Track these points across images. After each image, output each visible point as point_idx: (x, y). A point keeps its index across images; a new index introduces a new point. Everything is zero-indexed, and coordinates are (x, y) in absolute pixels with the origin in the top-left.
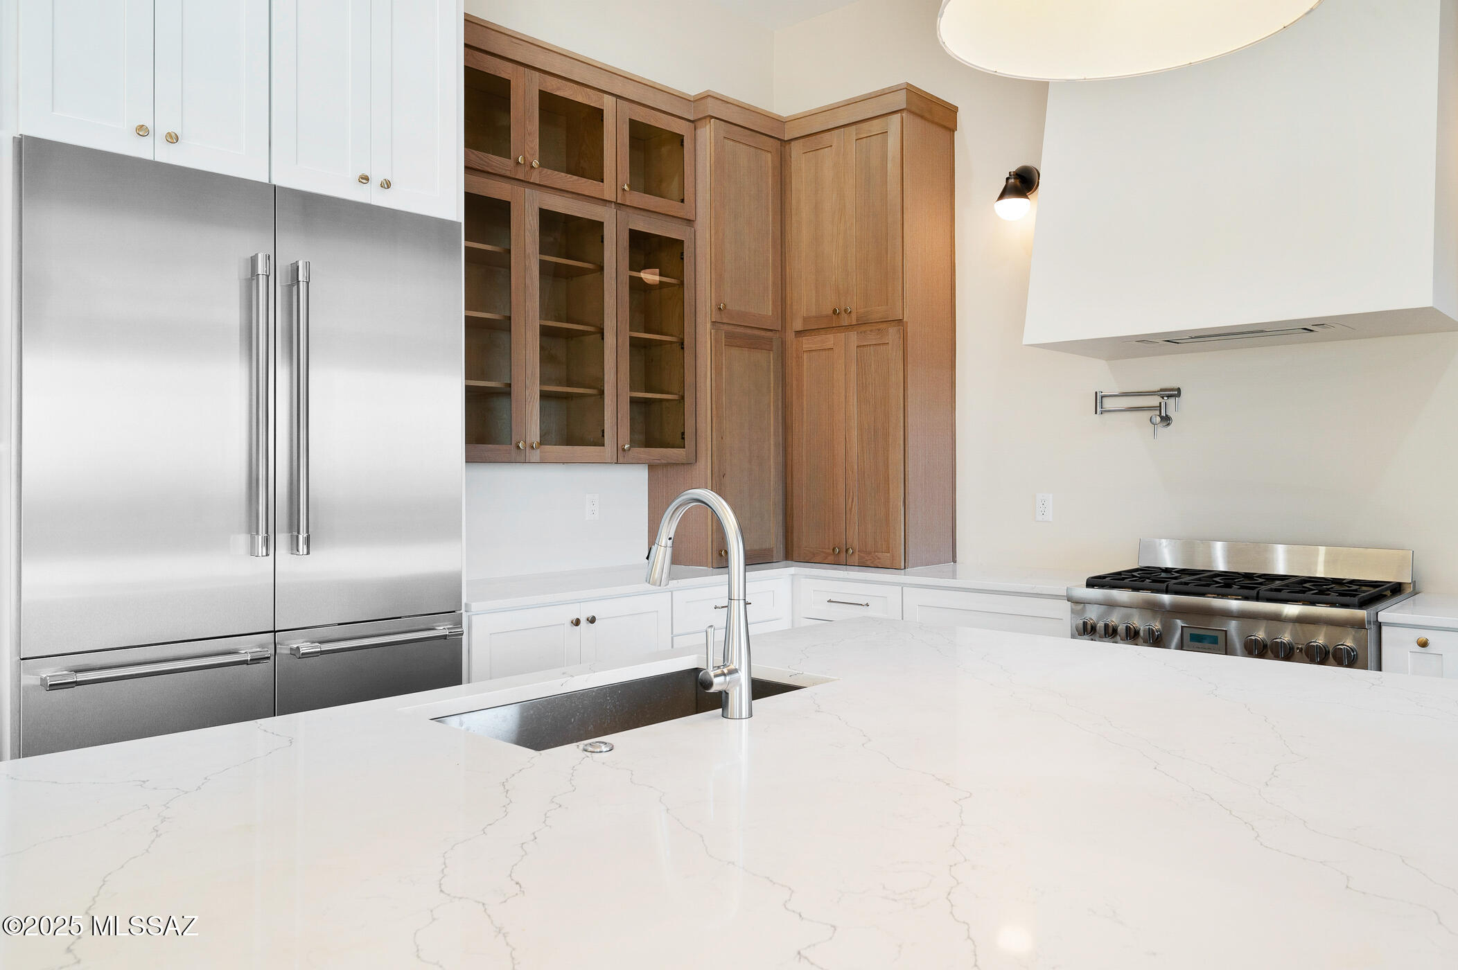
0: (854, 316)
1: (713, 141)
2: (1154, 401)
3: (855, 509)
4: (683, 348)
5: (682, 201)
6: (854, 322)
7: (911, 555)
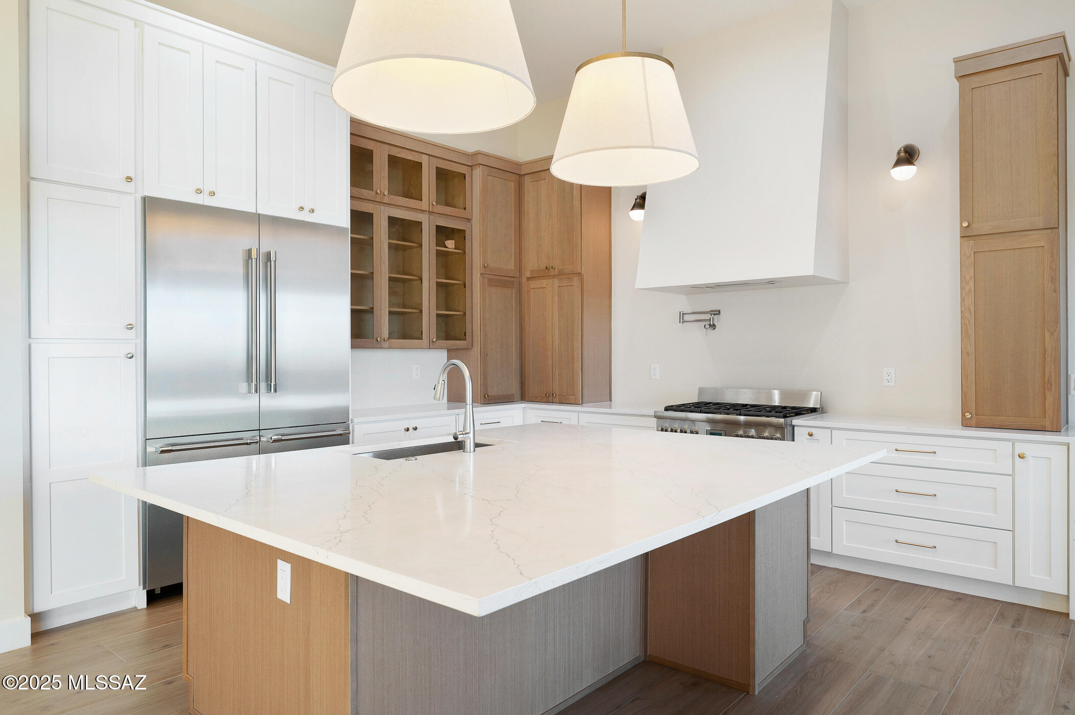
0: (556, 270)
1: (481, 177)
2: (707, 317)
3: (557, 373)
4: (465, 287)
5: (465, 209)
6: (557, 274)
7: (585, 397)
